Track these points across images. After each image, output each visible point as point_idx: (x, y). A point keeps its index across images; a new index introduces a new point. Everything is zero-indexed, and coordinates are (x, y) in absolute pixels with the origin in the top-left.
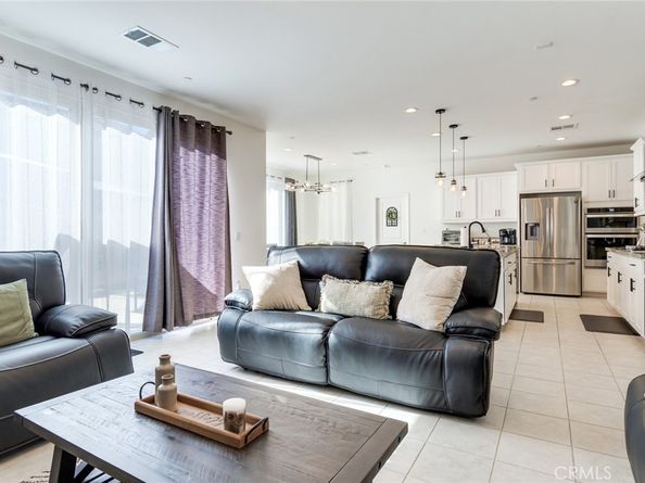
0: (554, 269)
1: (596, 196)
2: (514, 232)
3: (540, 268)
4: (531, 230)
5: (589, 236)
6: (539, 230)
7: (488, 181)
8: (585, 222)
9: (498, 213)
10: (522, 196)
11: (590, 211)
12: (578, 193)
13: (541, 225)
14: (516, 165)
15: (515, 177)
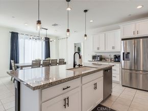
2: (120, 56)
4: (126, 56)
15: (120, 32)
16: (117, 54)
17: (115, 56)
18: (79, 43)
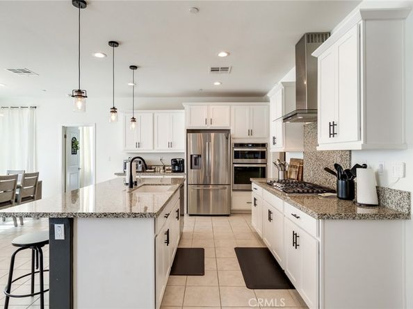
0: (211, 193)
1: (240, 134)
2: (183, 161)
3: (201, 193)
4: (195, 161)
5: (235, 165)
6: (201, 160)
7: (163, 116)
8: (233, 155)
9: (170, 145)
10: (189, 131)
11: (237, 145)
12: (228, 131)
13: (202, 156)
14: (184, 105)
15: (184, 115)
16: (178, 157)
17: (174, 160)
18: (73, 127)
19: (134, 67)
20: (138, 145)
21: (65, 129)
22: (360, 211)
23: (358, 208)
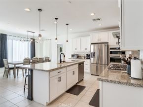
2: (90, 55)
4: (93, 55)
5: (111, 57)
9: (86, 49)
11: (111, 49)
12: (108, 43)
15: (90, 38)
17: (87, 54)
19: (67, 24)
20: (76, 49)
21: (58, 45)
22: (132, 81)
23: (131, 80)
